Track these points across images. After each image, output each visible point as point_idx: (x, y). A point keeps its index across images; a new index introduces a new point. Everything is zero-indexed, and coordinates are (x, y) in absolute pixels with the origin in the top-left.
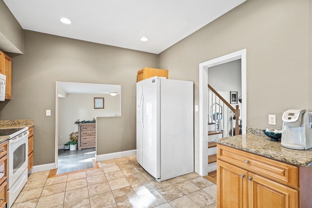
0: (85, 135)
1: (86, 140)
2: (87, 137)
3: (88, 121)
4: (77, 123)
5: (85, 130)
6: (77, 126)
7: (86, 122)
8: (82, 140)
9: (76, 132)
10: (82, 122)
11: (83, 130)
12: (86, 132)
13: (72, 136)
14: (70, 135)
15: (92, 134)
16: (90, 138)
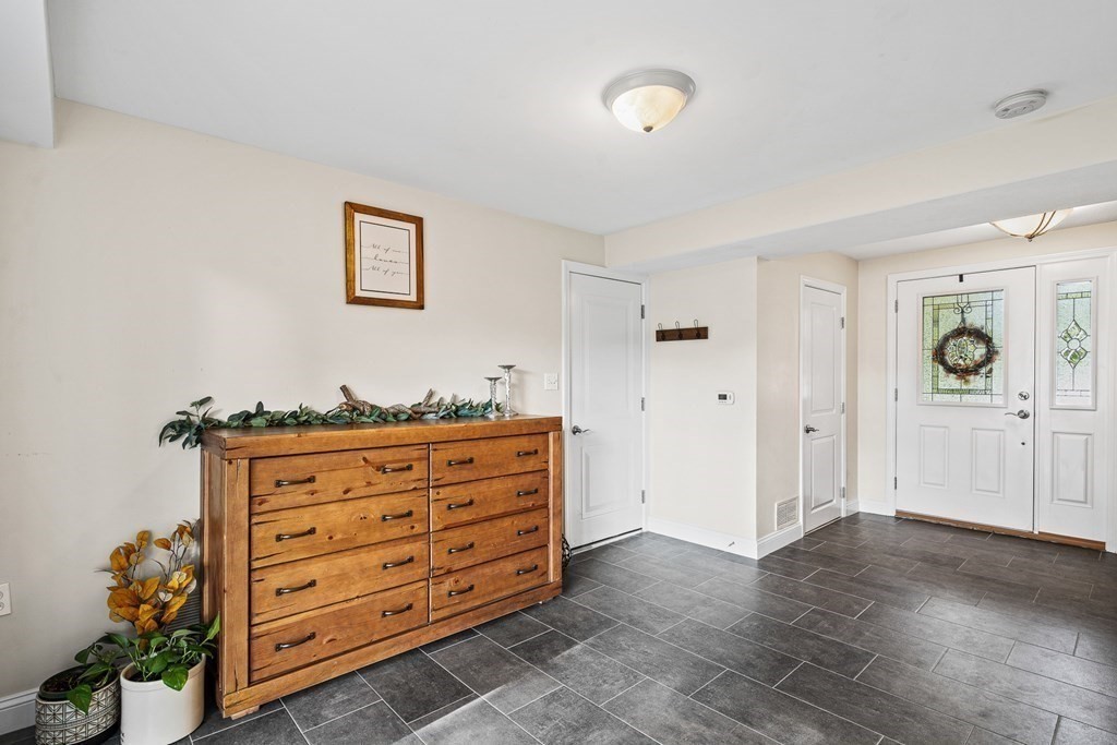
0: (298, 549)
1: (309, 599)
2: (315, 570)
3: (294, 415)
4: (194, 430)
5: (299, 495)
6: (187, 460)
7: (277, 423)
8: (267, 608)
9: (181, 530)
10: (245, 421)
11: (273, 502)
12: (305, 520)
13: (138, 572)
14: (106, 562)
15: (362, 539)
16: (343, 577)
